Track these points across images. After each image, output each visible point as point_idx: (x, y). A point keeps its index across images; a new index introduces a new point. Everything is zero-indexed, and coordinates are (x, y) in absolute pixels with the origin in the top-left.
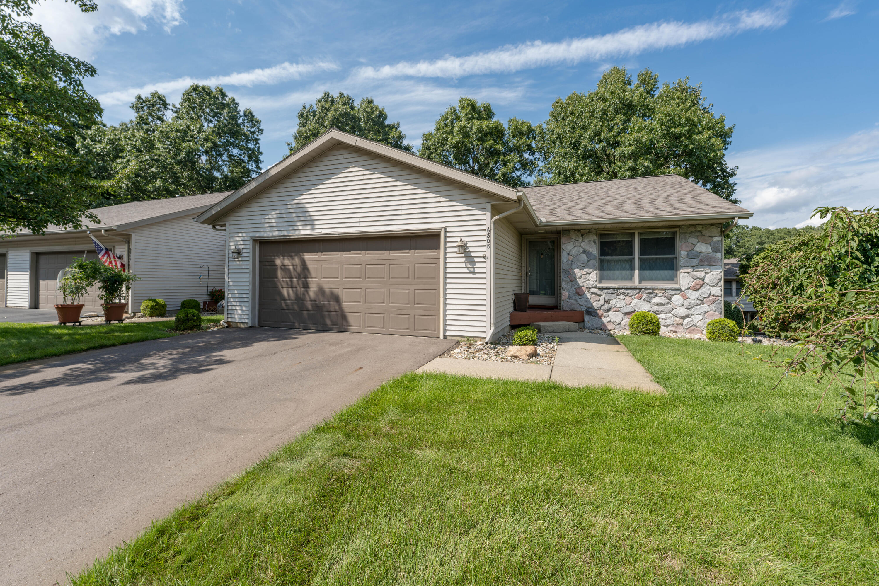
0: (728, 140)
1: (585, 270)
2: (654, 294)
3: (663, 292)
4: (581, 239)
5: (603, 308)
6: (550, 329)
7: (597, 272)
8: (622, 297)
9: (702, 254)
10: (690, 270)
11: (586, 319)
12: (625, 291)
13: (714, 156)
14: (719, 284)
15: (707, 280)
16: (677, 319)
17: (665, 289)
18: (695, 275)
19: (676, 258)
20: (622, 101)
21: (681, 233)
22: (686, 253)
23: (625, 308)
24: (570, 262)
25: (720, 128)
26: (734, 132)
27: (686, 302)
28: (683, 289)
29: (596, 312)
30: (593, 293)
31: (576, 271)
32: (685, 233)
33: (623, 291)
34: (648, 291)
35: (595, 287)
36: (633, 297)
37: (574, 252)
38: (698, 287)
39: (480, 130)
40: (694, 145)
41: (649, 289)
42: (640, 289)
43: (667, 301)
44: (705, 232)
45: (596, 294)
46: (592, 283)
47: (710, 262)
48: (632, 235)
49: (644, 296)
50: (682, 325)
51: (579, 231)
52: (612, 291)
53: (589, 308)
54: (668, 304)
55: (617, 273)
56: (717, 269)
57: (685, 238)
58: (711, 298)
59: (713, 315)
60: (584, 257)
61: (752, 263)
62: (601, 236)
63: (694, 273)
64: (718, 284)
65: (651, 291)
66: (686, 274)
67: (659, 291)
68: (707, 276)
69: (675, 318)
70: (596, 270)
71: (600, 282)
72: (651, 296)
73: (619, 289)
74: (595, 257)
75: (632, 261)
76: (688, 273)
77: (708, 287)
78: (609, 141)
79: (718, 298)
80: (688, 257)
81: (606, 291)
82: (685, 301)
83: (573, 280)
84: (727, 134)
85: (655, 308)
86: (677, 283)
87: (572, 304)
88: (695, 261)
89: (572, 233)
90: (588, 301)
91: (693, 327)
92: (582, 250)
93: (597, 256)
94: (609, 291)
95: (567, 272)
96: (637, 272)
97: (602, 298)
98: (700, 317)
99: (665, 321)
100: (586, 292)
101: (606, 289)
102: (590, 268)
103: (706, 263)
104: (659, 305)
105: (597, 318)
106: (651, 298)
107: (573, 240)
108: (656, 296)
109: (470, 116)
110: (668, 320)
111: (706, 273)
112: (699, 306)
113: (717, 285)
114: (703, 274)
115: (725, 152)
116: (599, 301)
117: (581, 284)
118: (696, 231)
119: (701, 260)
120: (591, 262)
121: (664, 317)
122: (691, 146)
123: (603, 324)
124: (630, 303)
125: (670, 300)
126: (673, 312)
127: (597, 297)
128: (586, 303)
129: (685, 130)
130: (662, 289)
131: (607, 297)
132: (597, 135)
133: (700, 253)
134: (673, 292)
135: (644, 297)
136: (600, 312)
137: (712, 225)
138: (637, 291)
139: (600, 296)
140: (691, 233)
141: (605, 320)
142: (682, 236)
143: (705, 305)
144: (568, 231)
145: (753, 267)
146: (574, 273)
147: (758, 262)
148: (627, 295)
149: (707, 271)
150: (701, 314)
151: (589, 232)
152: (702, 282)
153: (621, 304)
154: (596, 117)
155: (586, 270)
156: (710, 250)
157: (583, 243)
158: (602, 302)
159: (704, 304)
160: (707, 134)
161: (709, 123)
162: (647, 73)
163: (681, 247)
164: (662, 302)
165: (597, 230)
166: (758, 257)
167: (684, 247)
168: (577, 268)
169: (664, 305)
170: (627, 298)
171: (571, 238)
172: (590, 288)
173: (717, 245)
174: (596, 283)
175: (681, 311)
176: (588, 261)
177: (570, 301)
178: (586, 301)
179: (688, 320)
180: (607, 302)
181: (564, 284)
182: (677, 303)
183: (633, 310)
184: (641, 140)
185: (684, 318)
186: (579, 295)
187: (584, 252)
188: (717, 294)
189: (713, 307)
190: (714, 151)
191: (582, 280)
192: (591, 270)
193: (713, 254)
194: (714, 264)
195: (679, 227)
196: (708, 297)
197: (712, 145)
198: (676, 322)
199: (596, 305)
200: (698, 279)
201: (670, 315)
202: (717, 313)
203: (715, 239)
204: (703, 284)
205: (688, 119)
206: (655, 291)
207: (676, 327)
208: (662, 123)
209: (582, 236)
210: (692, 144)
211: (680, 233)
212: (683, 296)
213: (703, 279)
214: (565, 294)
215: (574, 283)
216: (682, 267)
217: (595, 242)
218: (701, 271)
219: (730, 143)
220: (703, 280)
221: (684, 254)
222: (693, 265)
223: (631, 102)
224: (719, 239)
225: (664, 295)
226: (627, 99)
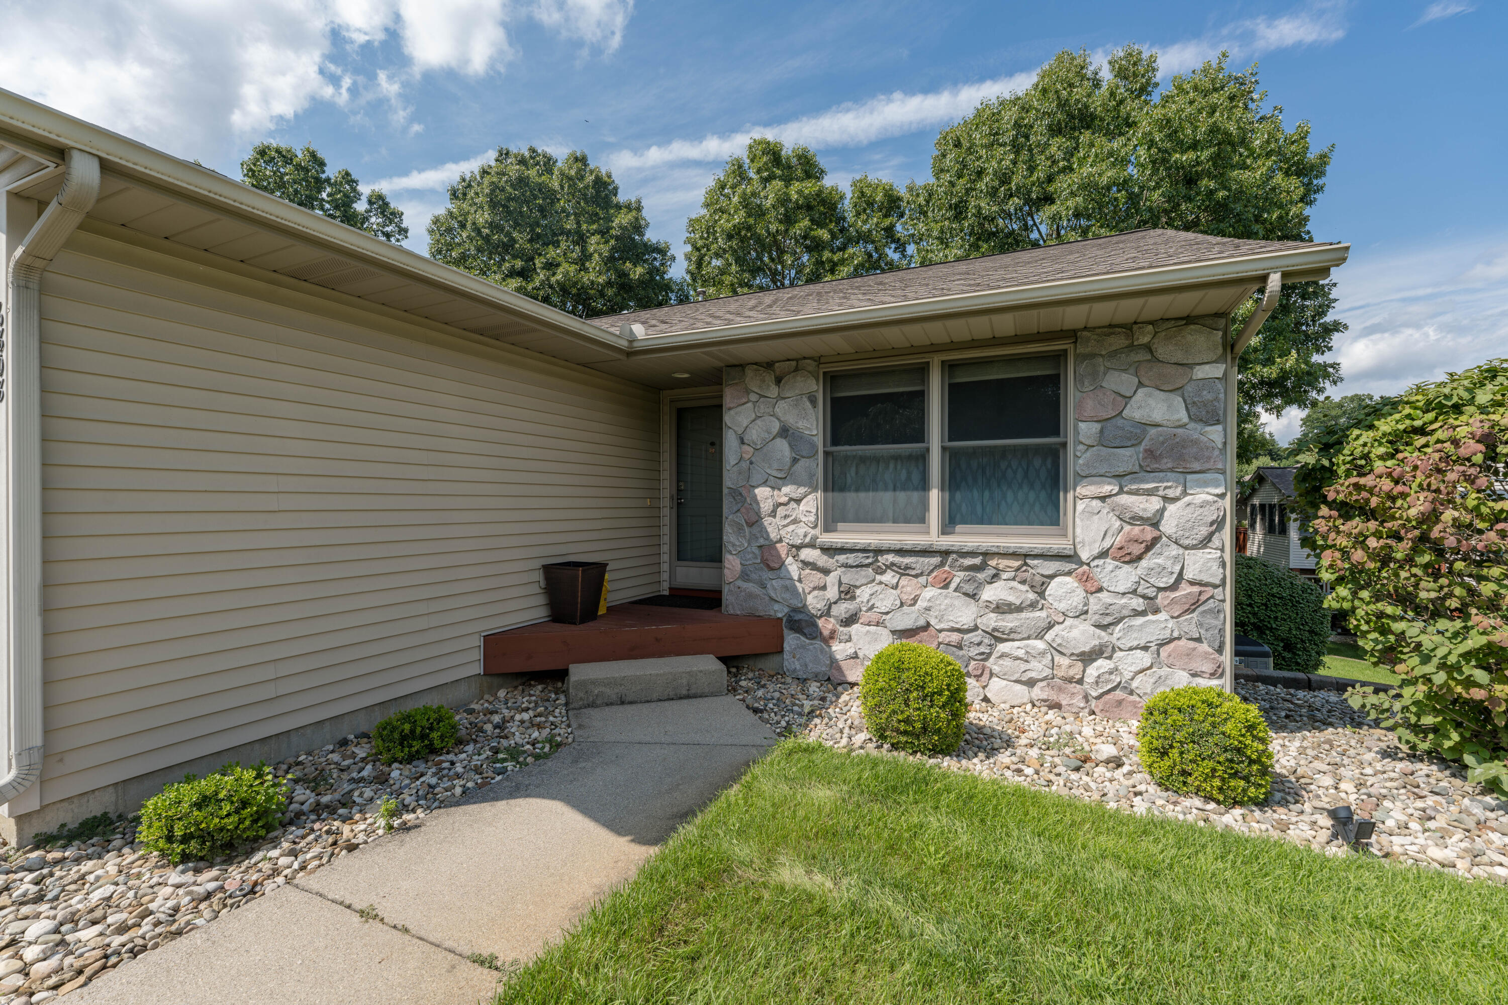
0: (1315, 182)
1: (786, 490)
2: (991, 572)
3: (1017, 564)
4: (773, 391)
5: (835, 610)
6: (612, 693)
7: (819, 494)
8: (889, 577)
9: (1153, 431)
10: (1107, 489)
11: (786, 647)
12: (898, 559)
13: (1280, 217)
14: (1216, 542)
15: (1168, 526)
16: (1065, 661)
17: (1025, 556)
18: (1126, 508)
19: (1064, 445)
20: (1062, 104)
21: (1081, 358)
22: (1097, 427)
23: (898, 614)
24: (745, 465)
25: (1295, 154)
26: (1332, 162)
27: (1096, 603)
28: (1084, 556)
29: (815, 625)
30: (806, 564)
31: (762, 493)
32: (1093, 356)
33: (891, 558)
34: (968, 562)
35: (812, 545)
36: (922, 580)
37: (755, 434)
38: (1137, 549)
39: (783, 201)
40: (1229, 190)
41: (972, 554)
42: (945, 553)
43: (1032, 596)
44: (1163, 351)
45: (813, 566)
46: (801, 530)
47: (1181, 458)
48: (922, 371)
49: (959, 577)
50: (1080, 681)
51: (769, 365)
52: (859, 558)
53: (795, 610)
54: (1033, 605)
55: (887, 497)
56: (1206, 484)
57: (1094, 376)
58: (1185, 590)
59: (1190, 654)
60: (782, 447)
61: (1342, 460)
62: (832, 380)
63: (1124, 499)
64: (1209, 538)
65: (977, 561)
66: (1096, 504)
67: (1003, 563)
68: (1172, 508)
69: (1058, 658)
70: (815, 490)
71: (827, 530)
72: (981, 576)
73: (879, 552)
74: (813, 446)
75: (923, 458)
76: (1103, 499)
77: (1175, 550)
78: (1029, 192)
79: (1210, 591)
80: (1102, 440)
81: (842, 558)
82: (1092, 599)
83: (755, 521)
84: (1312, 167)
85: (991, 620)
86: (1065, 535)
87: (751, 596)
88: (1127, 458)
89: (749, 372)
90: (791, 589)
91: (1119, 694)
92: (776, 427)
93: (819, 441)
94: (851, 558)
95: (736, 494)
96: (934, 496)
97: (832, 579)
98: (1145, 659)
99: (1024, 666)
100: (790, 560)
101: (842, 550)
102: (800, 484)
103: (1167, 463)
104: (1002, 608)
105: (818, 643)
106: (980, 586)
107: (753, 397)
108: (995, 577)
109: (766, 174)
110: (1034, 664)
111: (1166, 499)
112: (1140, 620)
113: (1205, 542)
114: (1153, 504)
115: (1307, 211)
116: (824, 588)
117: (773, 536)
118: (1131, 347)
119: (1150, 453)
120: (803, 463)
121: (1021, 653)
122: (1222, 194)
123: (834, 663)
124: (915, 601)
125: (1042, 594)
126: (1049, 636)
127: (817, 578)
128: (787, 596)
129: (1205, 155)
130: (1014, 555)
131: (849, 577)
132: (1003, 183)
133: (1145, 425)
134: (1050, 567)
135: (956, 581)
136: (826, 625)
137: (1189, 320)
138: (936, 560)
139: (826, 572)
140: (1113, 354)
141: (839, 649)
142: (1082, 369)
143: (1162, 616)
144: (740, 367)
145: (1348, 474)
146: (755, 498)
147: (1366, 456)
148: (904, 571)
149: (1171, 493)
150: (1145, 648)
151: (796, 369)
152: (1149, 533)
153: (886, 601)
154: (1004, 145)
155: (788, 490)
156: (1183, 416)
157: (782, 404)
158: (832, 593)
159: (1156, 611)
160: (1262, 168)
161: (1268, 142)
162: (1130, 55)
163: (1079, 406)
164: (1012, 598)
165: (818, 360)
166: (1367, 436)
167: (1090, 407)
168: (765, 483)
169: (1019, 609)
170: (904, 581)
171: (748, 391)
172: (799, 548)
173: (1207, 396)
174: (817, 532)
175: (1075, 633)
176: (795, 461)
177: (744, 585)
178: (786, 588)
179: (1101, 665)
180: (848, 593)
181: (729, 535)
182: (1062, 606)
183: (921, 622)
184: (1097, 184)
185: (1087, 658)
186: (771, 569)
187: (784, 432)
188: (1205, 578)
189: (1190, 624)
190: (1281, 207)
191: (778, 521)
192: (802, 490)
193: (1194, 430)
194: (1196, 466)
195: (1072, 335)
196: (1174, 587)
197: (1273, 189)
198: (1061, 673)
199: (814, 602)
200: (1136, 519)
201: (1040, 645)
202: (1204, 647)
203: (1201, 372)
204: (1155, 540)
205: (1214, 130)
206: (993, 563)
207: (1060, 689)
208: (1152, 144)
209: (778, 381)
210: (1225, 188)
211: (1077, 356)
212: (1085, 579)
213: (1155, 522)
214: (732, 563)
215: (755, 529)
216: (1081, 477)
217: (813, 401)
218: (1150, 493)
219: (1319, 189)
220: (1156, 525)
221: (1088, 430)
222: (1121, 470)
223: (1086, 107)
224: (1218, 370)
225: (1021, 575)
226: (1078, 101)
